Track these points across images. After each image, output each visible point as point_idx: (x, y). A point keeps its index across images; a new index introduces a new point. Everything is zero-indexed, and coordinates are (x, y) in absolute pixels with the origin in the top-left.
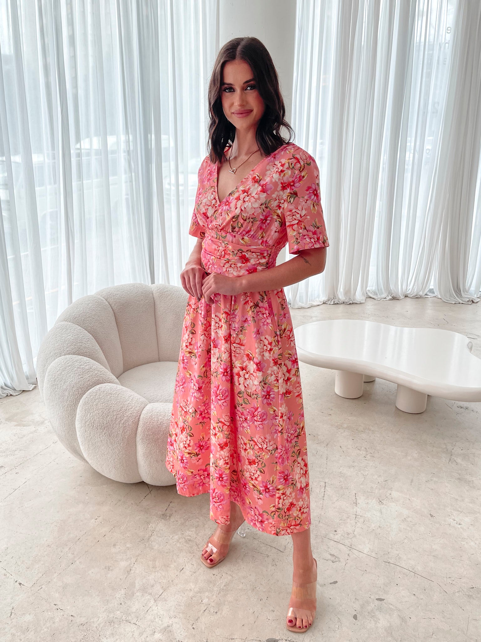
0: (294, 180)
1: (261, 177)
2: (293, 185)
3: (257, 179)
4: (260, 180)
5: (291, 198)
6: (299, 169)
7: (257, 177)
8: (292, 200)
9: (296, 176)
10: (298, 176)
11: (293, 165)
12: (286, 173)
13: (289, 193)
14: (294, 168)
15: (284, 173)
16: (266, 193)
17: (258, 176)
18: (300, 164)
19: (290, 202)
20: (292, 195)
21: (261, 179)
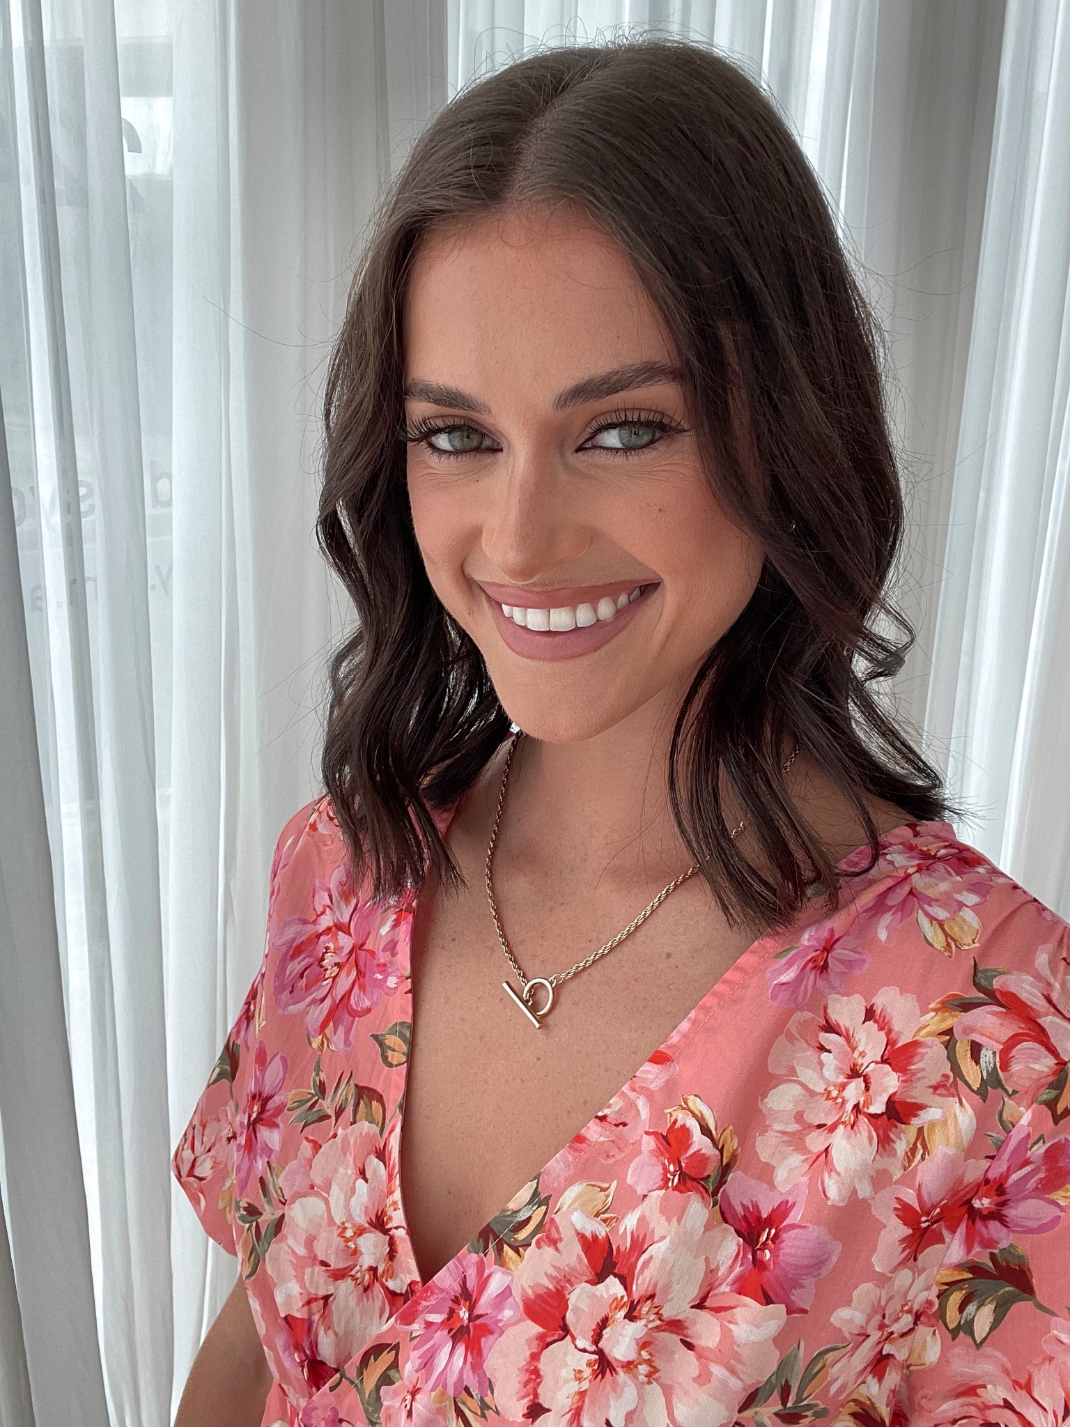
0: (1006, 1176)
1: (732, 1144)
2: (997, 1215)
3: (699, 1158)
4: (725, 1170)
5: (971, 1308)
6: (1047, 1095)
7: (699, 1142)
8: (983, 1318)
9: (1024, 1144)
10: (1039, 1150)
11: (987, 1056)
12: (932, 1124)
13: (958, 1267)
14: (999, 1084)
15: (916, 1122)
16: (782, 1308)
17: (705, 1131)
18: (1053, 1051)
19: (968, 1327)
20: (981, 1284)
21: (734, 1156)
